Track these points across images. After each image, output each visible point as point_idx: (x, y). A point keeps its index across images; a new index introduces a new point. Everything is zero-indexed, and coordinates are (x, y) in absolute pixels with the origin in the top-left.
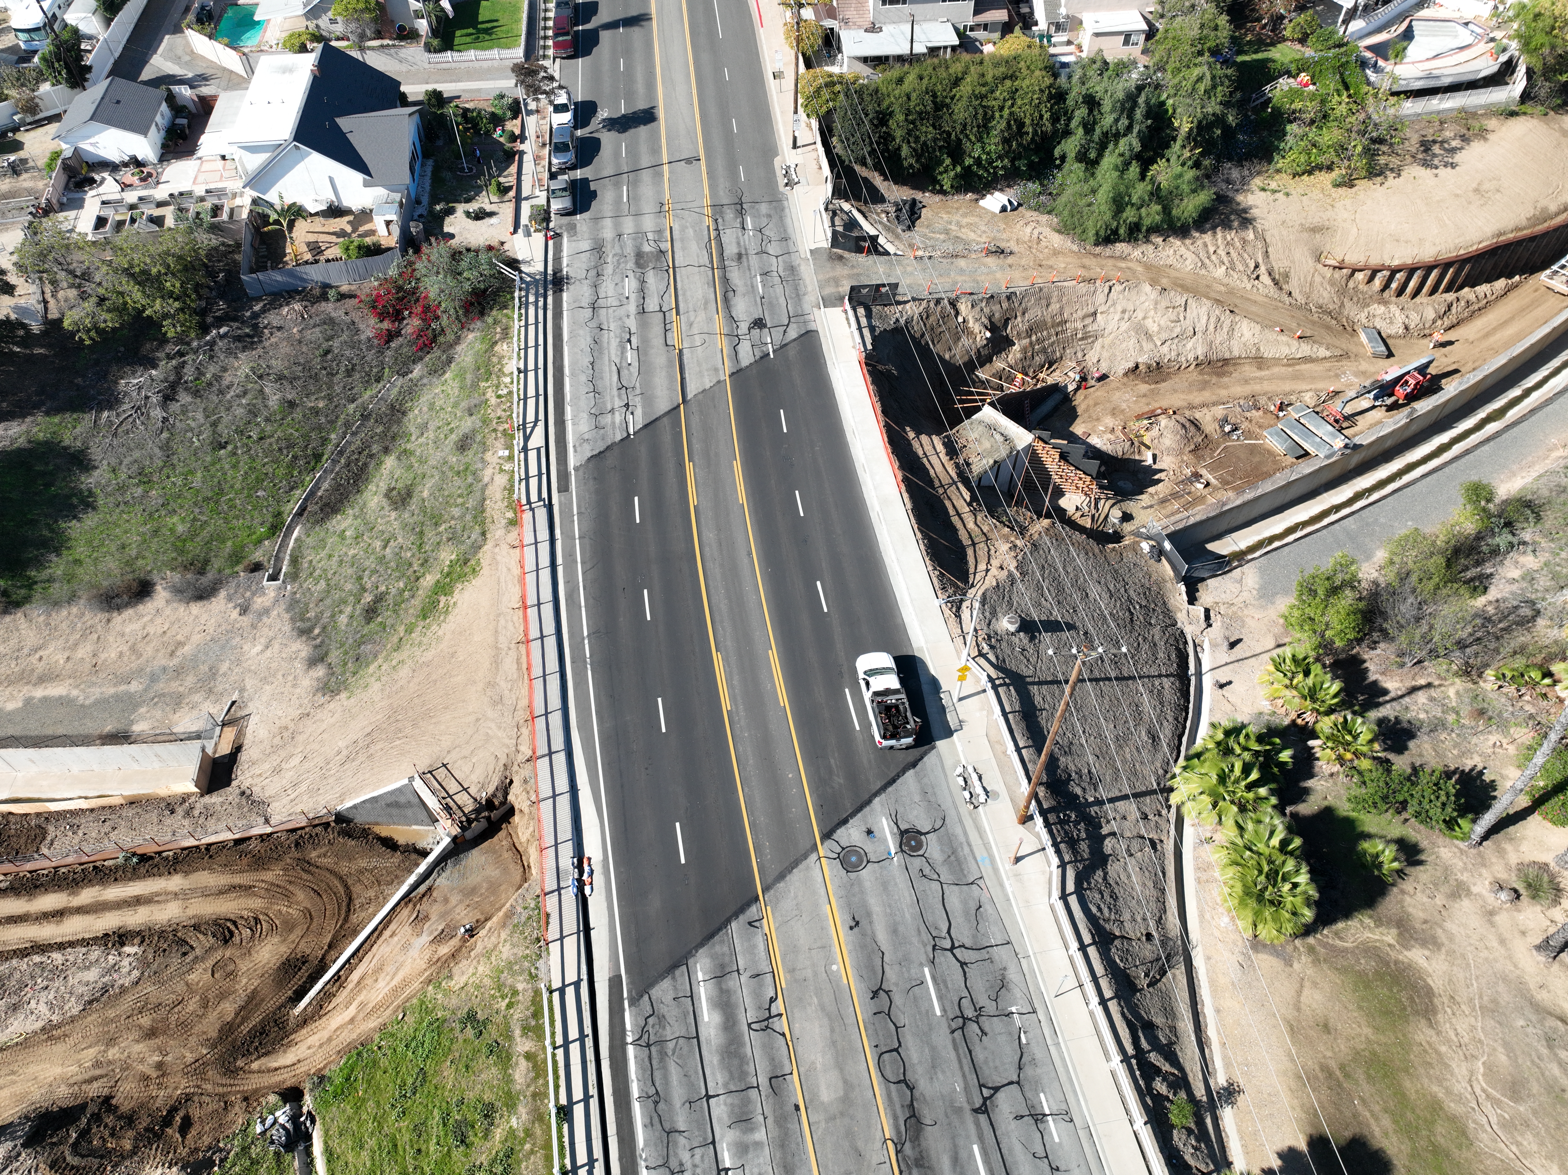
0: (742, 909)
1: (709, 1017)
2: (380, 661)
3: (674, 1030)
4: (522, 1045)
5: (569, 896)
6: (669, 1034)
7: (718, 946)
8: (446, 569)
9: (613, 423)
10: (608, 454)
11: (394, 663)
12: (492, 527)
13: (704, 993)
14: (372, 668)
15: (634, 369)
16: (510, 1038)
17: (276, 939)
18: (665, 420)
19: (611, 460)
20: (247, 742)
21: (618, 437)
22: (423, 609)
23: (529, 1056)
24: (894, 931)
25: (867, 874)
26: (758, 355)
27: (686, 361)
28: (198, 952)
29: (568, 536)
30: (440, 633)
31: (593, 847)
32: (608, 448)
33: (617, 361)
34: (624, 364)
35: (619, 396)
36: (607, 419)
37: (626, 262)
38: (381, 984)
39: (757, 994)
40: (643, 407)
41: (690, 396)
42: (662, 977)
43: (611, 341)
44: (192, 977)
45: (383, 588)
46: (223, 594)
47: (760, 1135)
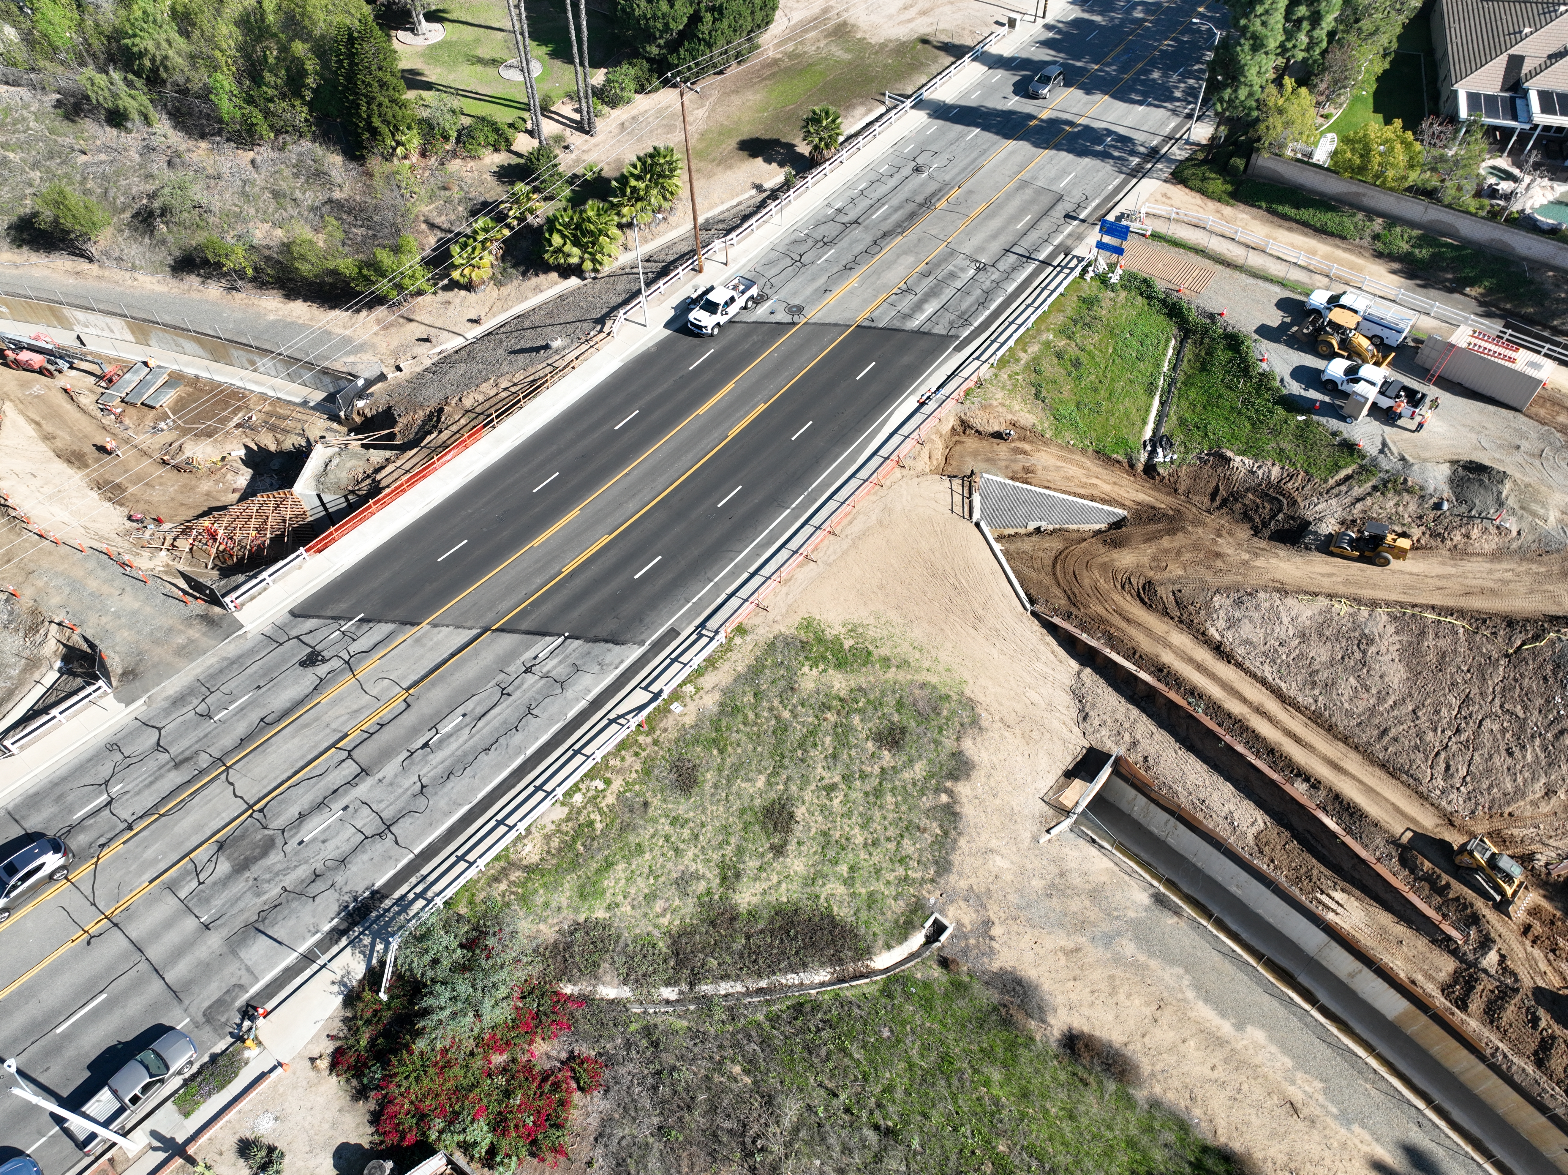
0: (870, 328)
1: (930, 309)
2: (923, 677)
3: (949, 317)
4: (1024, 357)
5: (945, 391)
6: (953, 317)
7: (897, 324)
8: (821, 667)
9: (560, 662)
10: (604, 634)
11: (917, 655)
12: (762, 641)
13: (922, 317)
14: (933, 679)
15: (470, 705)
16: (1027, 365)
17: (1117, 564)
18: (524, 626)
19: (610, 626)
20: (1058, 771)
21: (577, 643)
22: (865, 664)
23: (1025, 351)
24: (813, 279)
25: (797, 301)
26: (366, 627)
27: (423, 673)
28: (1171, 588)
29: (718, 589)
30: (872, 621)
31: (911, 404)
32: (596, 640)
33: (467, 731)
34: (468, 719)
35: (518, 687)
36: (560, 672)
37: (269, 869)
38: (1071, 473)
39: (900, 300)
40: (520, 655)
41: (475, 632)
42: (934, 335)
43: (437, 761)
44: (1181, 572)
45: (870, 744)
46: (995, 966)
47: (951, 267)
